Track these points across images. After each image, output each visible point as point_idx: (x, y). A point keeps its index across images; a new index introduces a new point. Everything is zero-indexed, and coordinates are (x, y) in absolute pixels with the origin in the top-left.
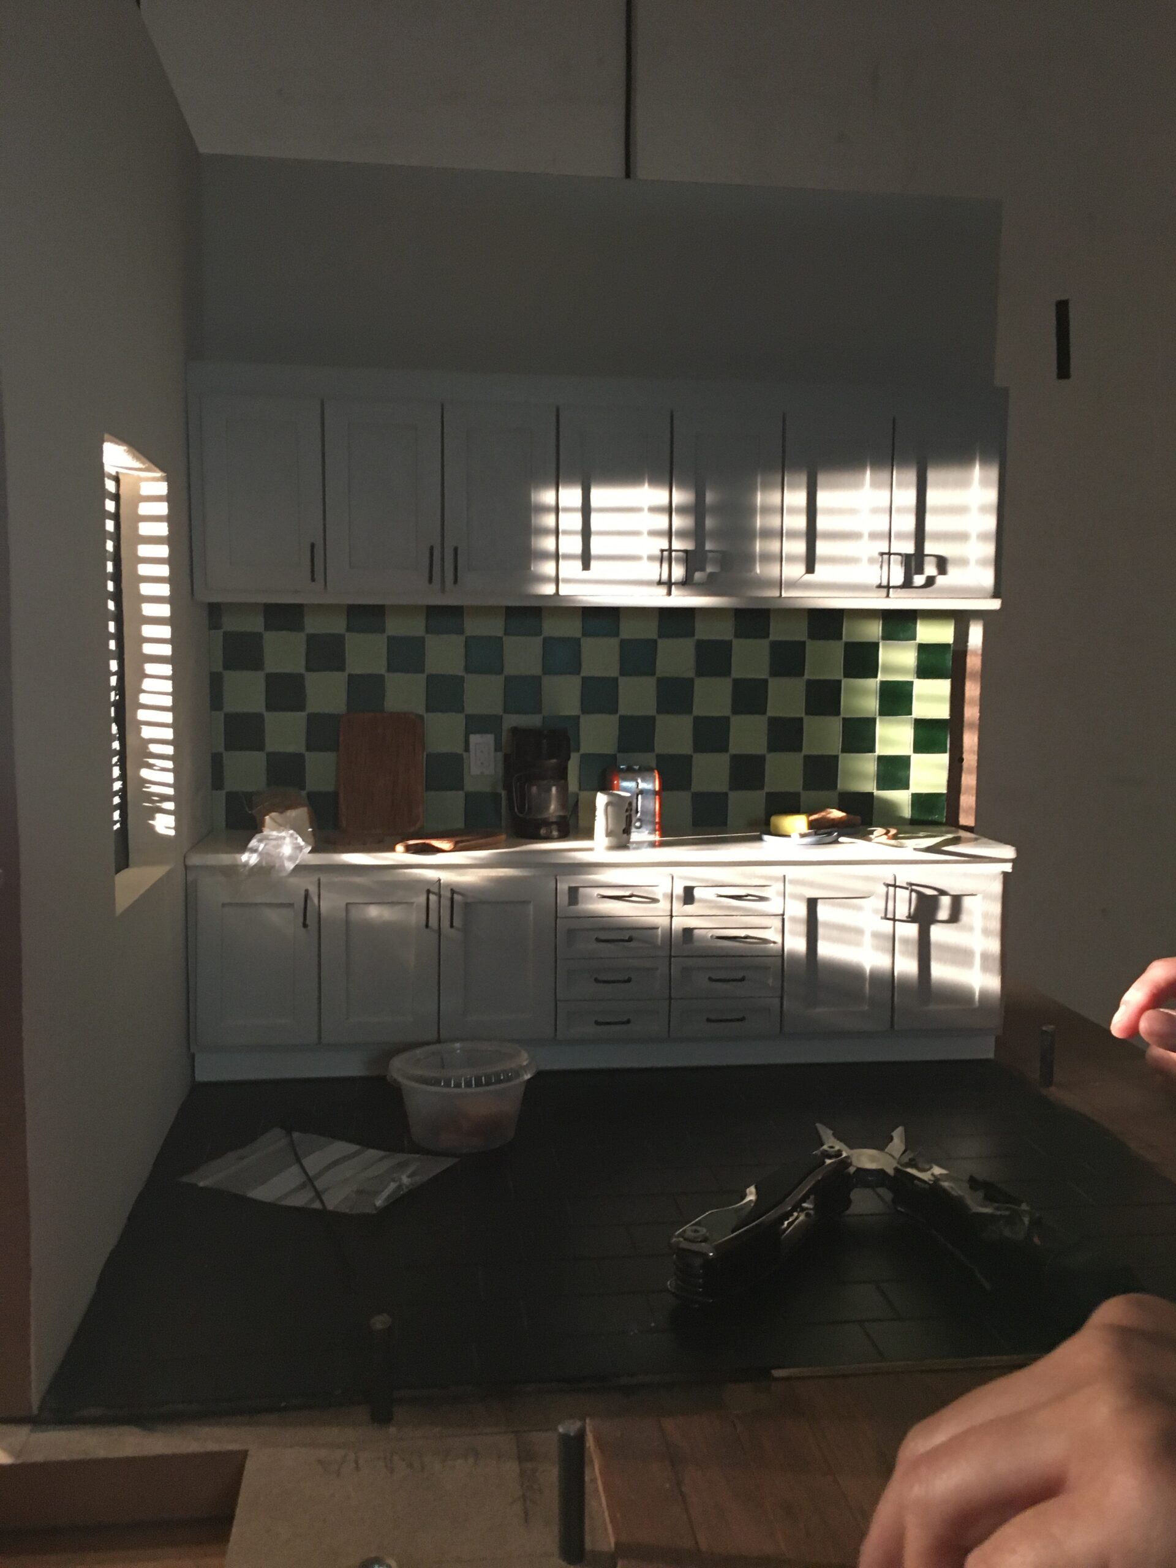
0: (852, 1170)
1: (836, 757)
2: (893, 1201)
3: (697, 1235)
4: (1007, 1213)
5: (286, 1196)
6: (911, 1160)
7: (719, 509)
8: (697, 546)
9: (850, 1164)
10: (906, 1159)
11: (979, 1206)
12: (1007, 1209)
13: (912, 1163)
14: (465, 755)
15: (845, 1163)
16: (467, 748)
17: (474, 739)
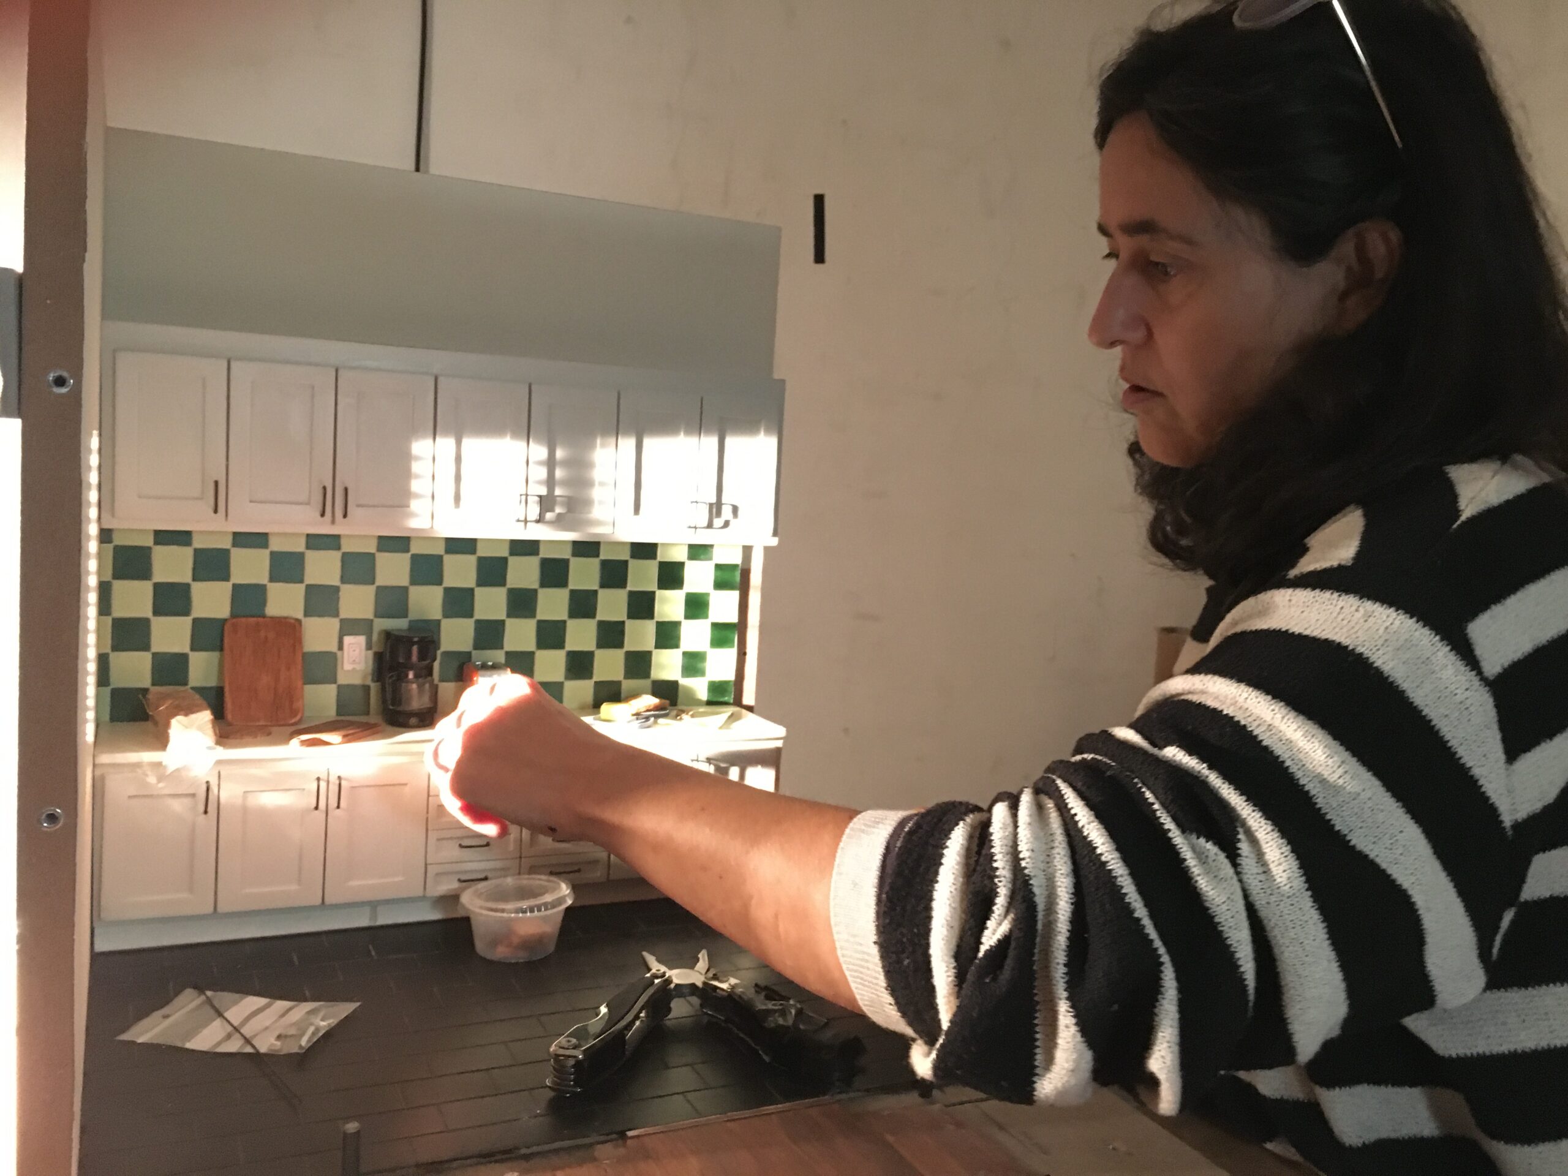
0: (672, 986)
1: (650, 653)
2: (701, 1005)
3: (570, 1044)
4: (780, 1007)
5: (219, 1044)
6: (714, 975)
7: (566, 463)
8: (549, 491)
9: (671, 982)
10: (710, 975)
11: (762, 1004)
12: (781, 1005)
13: (715, 977)
14: (339, 653)
15: (669, 981)
16: (341, 647)
17: (347, 640)
